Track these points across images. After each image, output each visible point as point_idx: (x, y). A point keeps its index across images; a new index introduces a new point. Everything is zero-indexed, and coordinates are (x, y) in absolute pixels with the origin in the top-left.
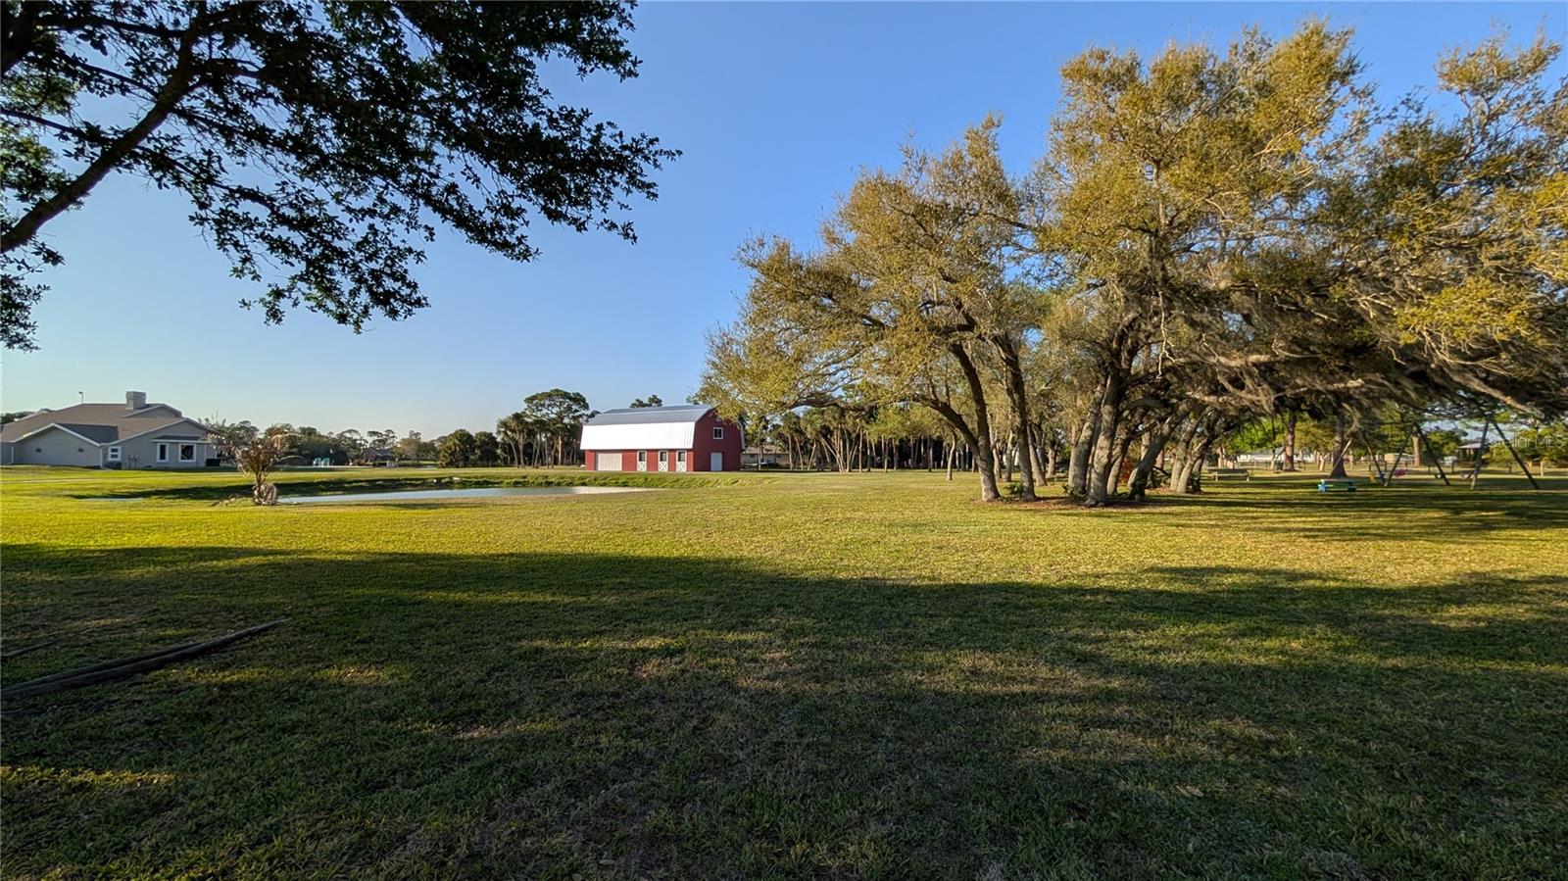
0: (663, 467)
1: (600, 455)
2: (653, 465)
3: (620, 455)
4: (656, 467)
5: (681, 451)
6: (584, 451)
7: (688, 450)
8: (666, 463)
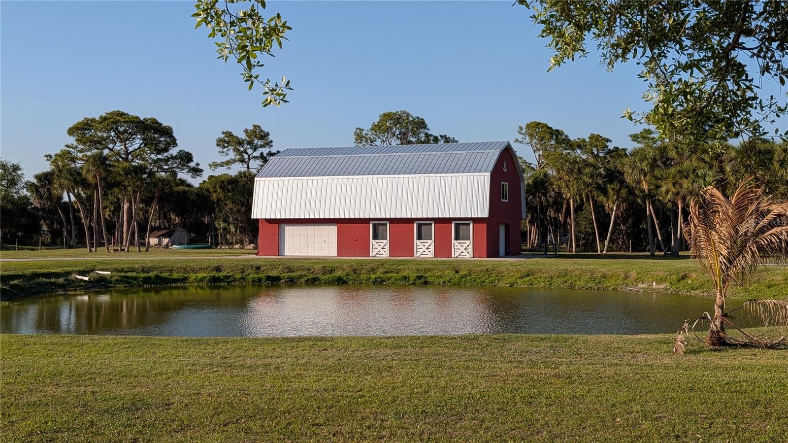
0: (425, 249)
1: (289, 230)
2: (403, 245)
3: (333, 230)
4: (410, 251)
5: (461, 223)
6: (257, 220)
7: (476, 220)
8: (430, 243)
